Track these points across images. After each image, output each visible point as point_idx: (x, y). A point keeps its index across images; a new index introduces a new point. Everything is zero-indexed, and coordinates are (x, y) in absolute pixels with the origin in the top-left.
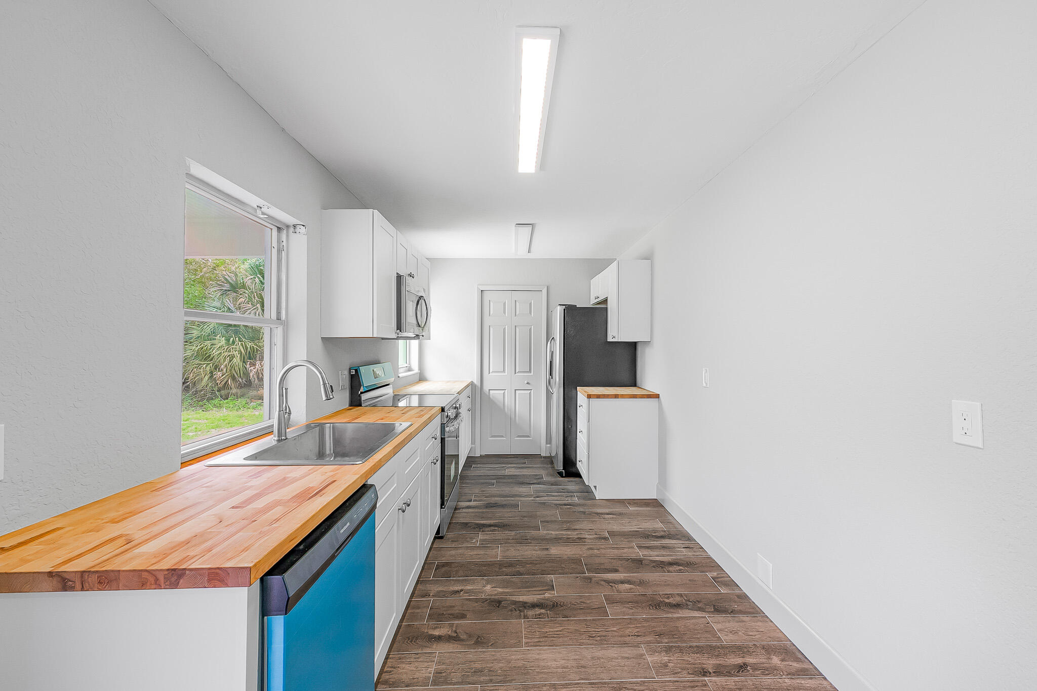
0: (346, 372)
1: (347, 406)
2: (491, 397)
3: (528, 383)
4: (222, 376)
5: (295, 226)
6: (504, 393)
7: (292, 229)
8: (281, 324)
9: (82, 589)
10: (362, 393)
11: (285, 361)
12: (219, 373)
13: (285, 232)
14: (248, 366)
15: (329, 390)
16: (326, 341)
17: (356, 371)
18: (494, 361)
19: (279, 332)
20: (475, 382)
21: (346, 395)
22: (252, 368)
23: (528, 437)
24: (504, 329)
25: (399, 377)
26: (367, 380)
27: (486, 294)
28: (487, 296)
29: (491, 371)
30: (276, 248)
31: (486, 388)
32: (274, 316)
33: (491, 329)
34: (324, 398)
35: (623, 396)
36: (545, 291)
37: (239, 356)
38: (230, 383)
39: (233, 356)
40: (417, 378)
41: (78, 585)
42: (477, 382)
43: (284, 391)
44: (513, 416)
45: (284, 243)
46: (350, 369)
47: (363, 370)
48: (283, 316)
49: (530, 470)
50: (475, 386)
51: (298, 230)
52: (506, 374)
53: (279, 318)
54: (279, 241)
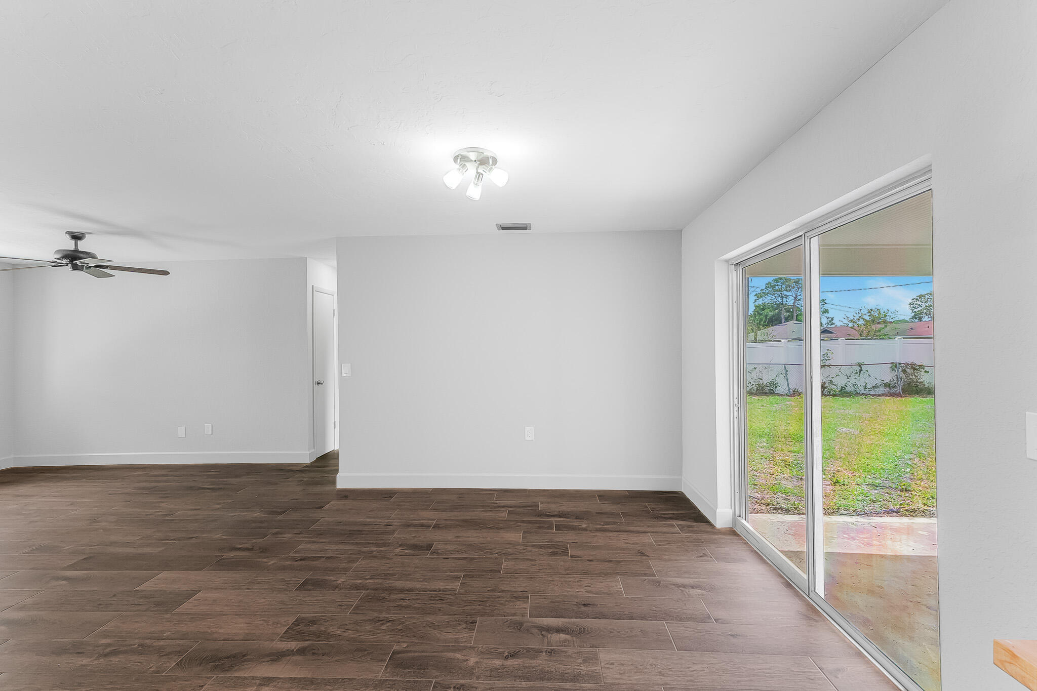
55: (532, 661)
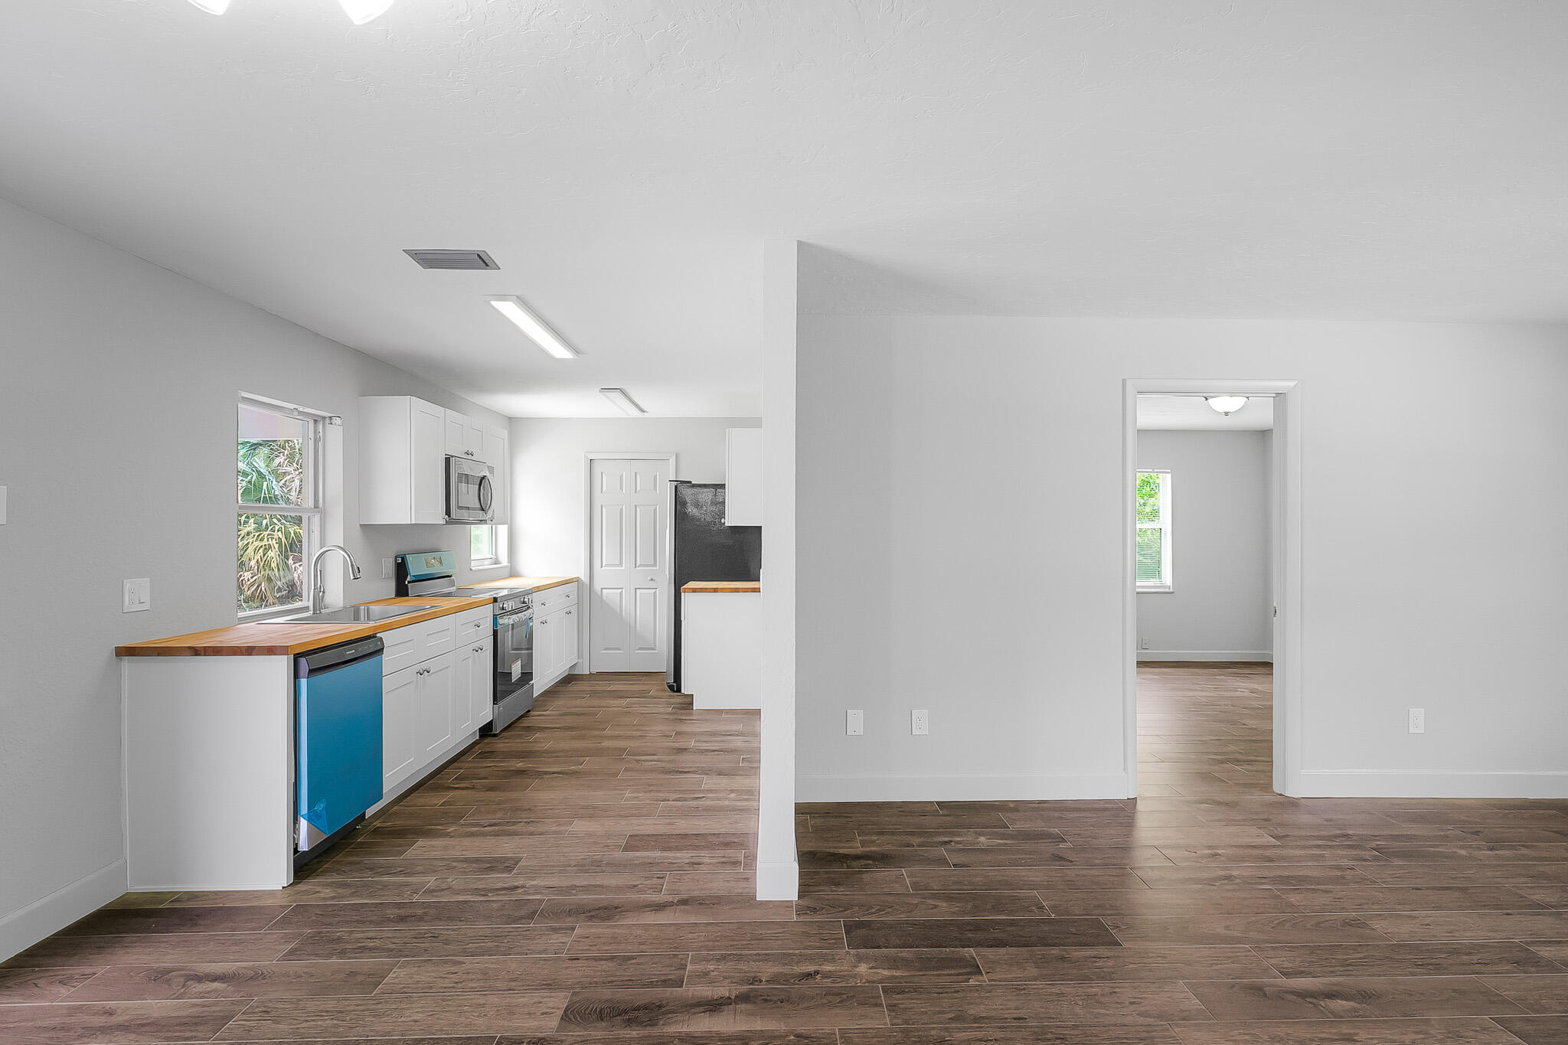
0: (391, 561)
1: (394, 596)
2: (604, 598)
3: (652, 580)
4: (252, 578)
5: (330, 417)
6: (621, 593)
7: (328, 421)
8: (319, 512)
9: (205, 655)
10: (409, 582)
11: (322, 544)
12: (246, 574)
13: (321, 422)
14: (290, 562)
15: (357, 571)
16: (365, 528)
17: (403, 559)
18: (607, 552)
19: (316, 520)
20: (583, 578)
21: (392, 585)
22: (297, 565)
23: (653, 649)
24: (621, 510)
25: (471, 570)
26: (415, 568)
27: (596, 464)
28: (598, 468)
29: (604, 565)
30: (313, 439)
31: (598, 585)
32: (311, 504)
33: (604, 510)
34: (352, 578)
35: (723, 590)
36: (672, 460)
37: (277, 546)
38: (263, 589)
39: (268, 548)
40: (507, 572)
41: (203, 654)
42: (583, 575)
43: (319, 572)
44: (633, 623)
45: (321, 434)
46: (396, 557)
47: (410, 559)
48: (321, 505)
49: (637, 686)
50: (583, 583)
51: (334, 421)
52: (624, 568)
53: (316, 506)
54: (316, 432)
55: (782, 971)
